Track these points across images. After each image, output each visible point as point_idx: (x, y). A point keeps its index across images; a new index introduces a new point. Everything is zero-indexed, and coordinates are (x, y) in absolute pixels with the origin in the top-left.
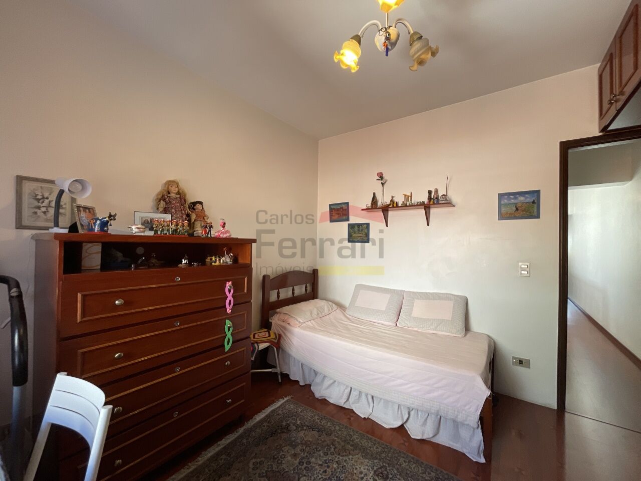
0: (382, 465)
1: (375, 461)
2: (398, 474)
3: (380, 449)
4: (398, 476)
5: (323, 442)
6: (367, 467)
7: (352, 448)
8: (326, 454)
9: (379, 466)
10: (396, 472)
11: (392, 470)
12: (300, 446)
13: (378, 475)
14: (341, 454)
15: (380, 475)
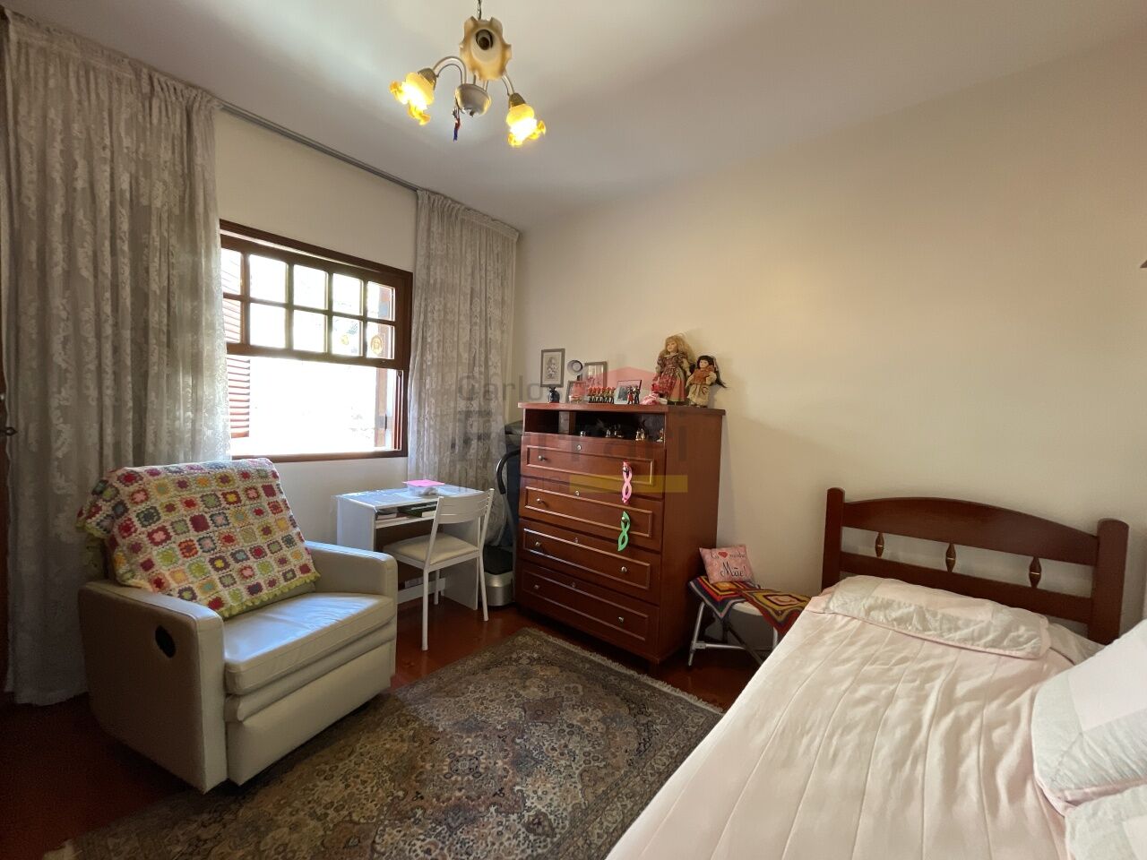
0: (557, 831)
1: (567, 823)
2: (535, 854)
3: (595, 839)
4: (529, 851)
5: (613, 754)
6: (555, 804)
7: (600, 791)
8: (587, 754)
9: (555, 825)
10: (540, 851)
11: (545, 846)
12: (602, 726)
13: (536, 815)
14: (585, 774)
15: (536, 821)
